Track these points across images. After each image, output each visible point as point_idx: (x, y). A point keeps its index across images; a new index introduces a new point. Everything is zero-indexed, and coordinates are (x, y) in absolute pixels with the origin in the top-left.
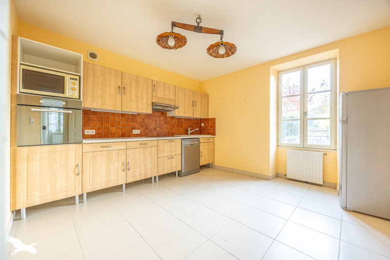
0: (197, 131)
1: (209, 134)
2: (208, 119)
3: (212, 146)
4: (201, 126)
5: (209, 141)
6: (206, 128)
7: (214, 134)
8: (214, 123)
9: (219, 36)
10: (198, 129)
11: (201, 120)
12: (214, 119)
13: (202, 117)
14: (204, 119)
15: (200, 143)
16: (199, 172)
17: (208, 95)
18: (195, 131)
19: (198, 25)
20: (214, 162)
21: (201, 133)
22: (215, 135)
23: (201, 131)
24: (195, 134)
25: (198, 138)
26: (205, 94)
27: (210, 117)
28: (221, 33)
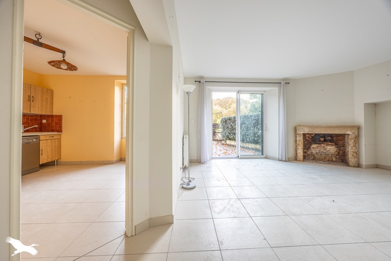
0: (35, 128)
1: (53, 131)
2: (52, 116)
3: (57, 143)
4: (41, 123)
5: (53, 138)
6: (49, 125)
7: (60, 130)
8: (61, 120)
9: (61, 55)
10: (37, 126)
11: (42, 117)
12: (60, 116)
13: (44, 113)
14: (46, 115)
15: (40, 140)
16: (38, 171)
17: (52, 91)
18: (33, 128)
19: (38, 40)
20: (60, 158)
21: (41, 131)
22: (61, 132)
23: (42, 128)
24: (33, 132)
25: (37, 136)
26: (47, 89)
27: (55, 113)
28: (63, 52)
